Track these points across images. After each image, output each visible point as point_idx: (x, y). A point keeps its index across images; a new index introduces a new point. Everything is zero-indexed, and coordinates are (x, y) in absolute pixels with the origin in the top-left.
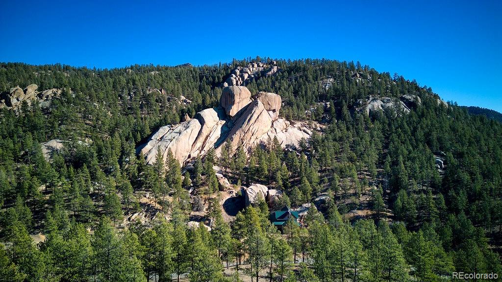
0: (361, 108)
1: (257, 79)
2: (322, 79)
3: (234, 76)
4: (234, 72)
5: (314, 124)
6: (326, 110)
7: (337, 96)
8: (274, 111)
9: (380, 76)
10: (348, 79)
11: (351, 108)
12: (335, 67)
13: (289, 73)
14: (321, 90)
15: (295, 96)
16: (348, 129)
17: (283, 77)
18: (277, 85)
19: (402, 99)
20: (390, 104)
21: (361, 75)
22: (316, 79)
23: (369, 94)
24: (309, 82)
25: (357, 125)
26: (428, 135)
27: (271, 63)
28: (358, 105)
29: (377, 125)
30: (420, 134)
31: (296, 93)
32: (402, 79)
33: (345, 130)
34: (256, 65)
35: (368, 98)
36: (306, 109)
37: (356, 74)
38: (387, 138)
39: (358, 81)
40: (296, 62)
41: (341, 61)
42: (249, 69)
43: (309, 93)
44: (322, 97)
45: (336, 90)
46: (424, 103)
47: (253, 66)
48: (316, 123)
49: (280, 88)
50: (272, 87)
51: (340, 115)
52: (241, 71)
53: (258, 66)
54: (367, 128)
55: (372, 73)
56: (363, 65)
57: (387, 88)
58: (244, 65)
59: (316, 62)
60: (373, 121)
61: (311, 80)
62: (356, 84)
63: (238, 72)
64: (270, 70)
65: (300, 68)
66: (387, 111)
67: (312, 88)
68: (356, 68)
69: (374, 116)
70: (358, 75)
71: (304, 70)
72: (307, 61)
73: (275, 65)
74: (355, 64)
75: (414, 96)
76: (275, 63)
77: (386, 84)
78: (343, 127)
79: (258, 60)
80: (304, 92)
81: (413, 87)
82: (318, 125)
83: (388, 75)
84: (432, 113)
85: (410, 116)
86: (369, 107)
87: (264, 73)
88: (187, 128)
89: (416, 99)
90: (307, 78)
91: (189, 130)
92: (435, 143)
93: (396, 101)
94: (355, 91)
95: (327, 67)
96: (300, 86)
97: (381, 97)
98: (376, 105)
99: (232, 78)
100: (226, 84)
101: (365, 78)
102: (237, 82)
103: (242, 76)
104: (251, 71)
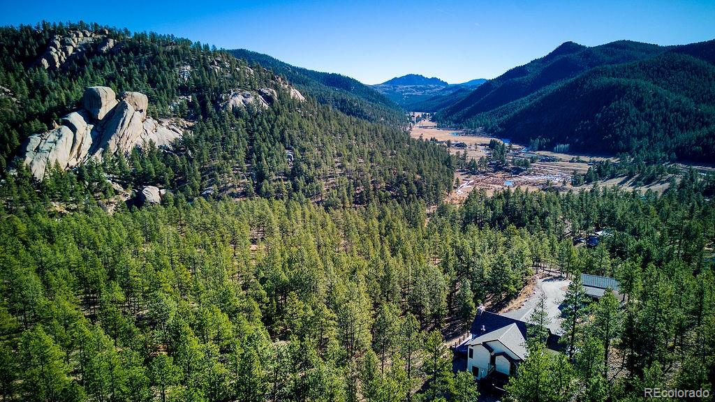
0: (225, 104)
1: (89, 55)
2: (178, 66)
3: (53, 49)
4: (51, 43)
5: (182, 121)
6: (191, 105)
7: (198, 88)
8: (141, 111)
10: (206, 68)
11: (215, 103)
12: (190, 49)
13: (135, 52)
14: (180, 81)
19: (261, 93)
20: (251, 100)
21: (218, 62)
23: (230, 87)
24: (164, 69)
25: (224, 122)
26: (282, 133)
27: (102, 32)
28: (221, 100)
29: (241, 122)
30: (277, 132)
34: (81, 34)
35: (230, 92)
36: (168, 104)
37: (213, 63)
38: (250, 135)
39: (216, 70)
42: (73, 40)
43: (169, 85)
44: (183, 90)
46: (279, 98)
47: (77, 36)
48: (182, 120)
51: (205, 111)
52: (63, 43)
53: (85, 35)
54: (232, 125)
57: (246, 80)
58: (63, 32)
61: (167, 68)
63: (57, 43)
64: (104, 43)
65: (147, 47)
66: (248, 107)
67: (170, 79)
69: (237, 112)
70: (216, 63)
71: (153, 50)
73: (108, 37)
75: (271, 90)
76: (107, 33)
78: (211, 125)
79: (81, 27)
80: (162, 84)
82: (185, 123)
84: (286, 110)
85: (268, 113)
86: (232, 102)
87: (97, 46)
88: (60, 136)
89: (273, 93)
91: (63, 139)
92: (288, 140)
93: (256, 97)
94: (215, 84)
95: (180, 49)
97: (241, 91)
98: (237, 101)
99: (53, 53)
100: (45, 62)
101: (223, 67)
102: (60, 58)
103: (65, 50)
104: (77, 42)
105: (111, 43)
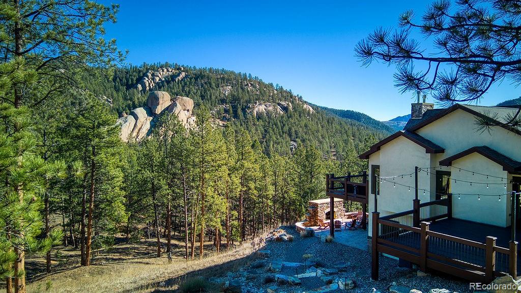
0: (251, 110)
1: (168, 82)
2: (222, 86)
3: (147, 79)
4: (145, 75)
5: (218, 121)
6: (226, 111)
7: (235, 100)
8: (188, 111)
9: (266, 86)
10: (242, 88)
11: (243, 110)
12: (233, 76)
13: (196, 79)
14: (222, 96)
15: (202, 100)
16: (241, 125)
17: (190, 83)
18: (187, 89)
19: (279, 104)
20: (271, 108)
21: (252, 84)
22: (218, 86)
23: (256, 100)
24: (213, 88)
25: (247, 122)
26: (290, 129)
27: (179, 69)
28: (249, 108)
29: (261, 123)
30: (286, 128)
31: (203, 97)
32: (282, 88)
33: (239, 126)
34: (165, 70)
35: (256, 103)
36: (211, 110)
37: (247, 85)
38: (266, 131)
39: (249, 89)
40: (200, 70)
41: (237, 72)
42: (160, 73)
43: (213, 97)
44: (223, 101)
45: (233, 96)
46: (293, 108)
47: (163, 71)
48: (219, 120)
49: (189, 93)
50: (183, 91)
51: (236, 116)
52: (153, 75)
53: (168, 71)
54: (254, 124)
55: (260, 83)
56: (253, 76)
57: (270, 96)
58: (154, 68)
59: (217, 71)
60: (258, 120)
61: (214, 87)
62: (248, 92)
63: (150, 75)
64: (179, 75)
65: (205, 76)
66: (268, 113)
67: (215, 93)
68: (248, 78)
69: (259, 116)
70: (250, 85)
71: (208, 78)
72: (210, 70)
73: (182, 71)
74: (248, 75)
75: (287, 102)
76: (182, 69)
77: (269, 93)
78: (238, 124)
79: (167, 66)
80: (209, 96)
81: (289, 96)
82: (220, 122)
83: (271, 85)
84: (297, 115)
85: (282, 117)
86: (256, 109)
87: (173, 77)
88: (125, 122)
89: (288, 104)
90: (210, 84)
91: (127, 123)
92: (293, 134)
93: (274, 106)
94: (246, 98)
95: (226, 76)
96: (205, 92)
97: (264, 102)
98: (261, 108)
99: (145, 81)
100: (140, 86)
101: (255, 87)
102: (149, 84)
103: (153, 79)
104: (162, 75)
105: (183, 74)
